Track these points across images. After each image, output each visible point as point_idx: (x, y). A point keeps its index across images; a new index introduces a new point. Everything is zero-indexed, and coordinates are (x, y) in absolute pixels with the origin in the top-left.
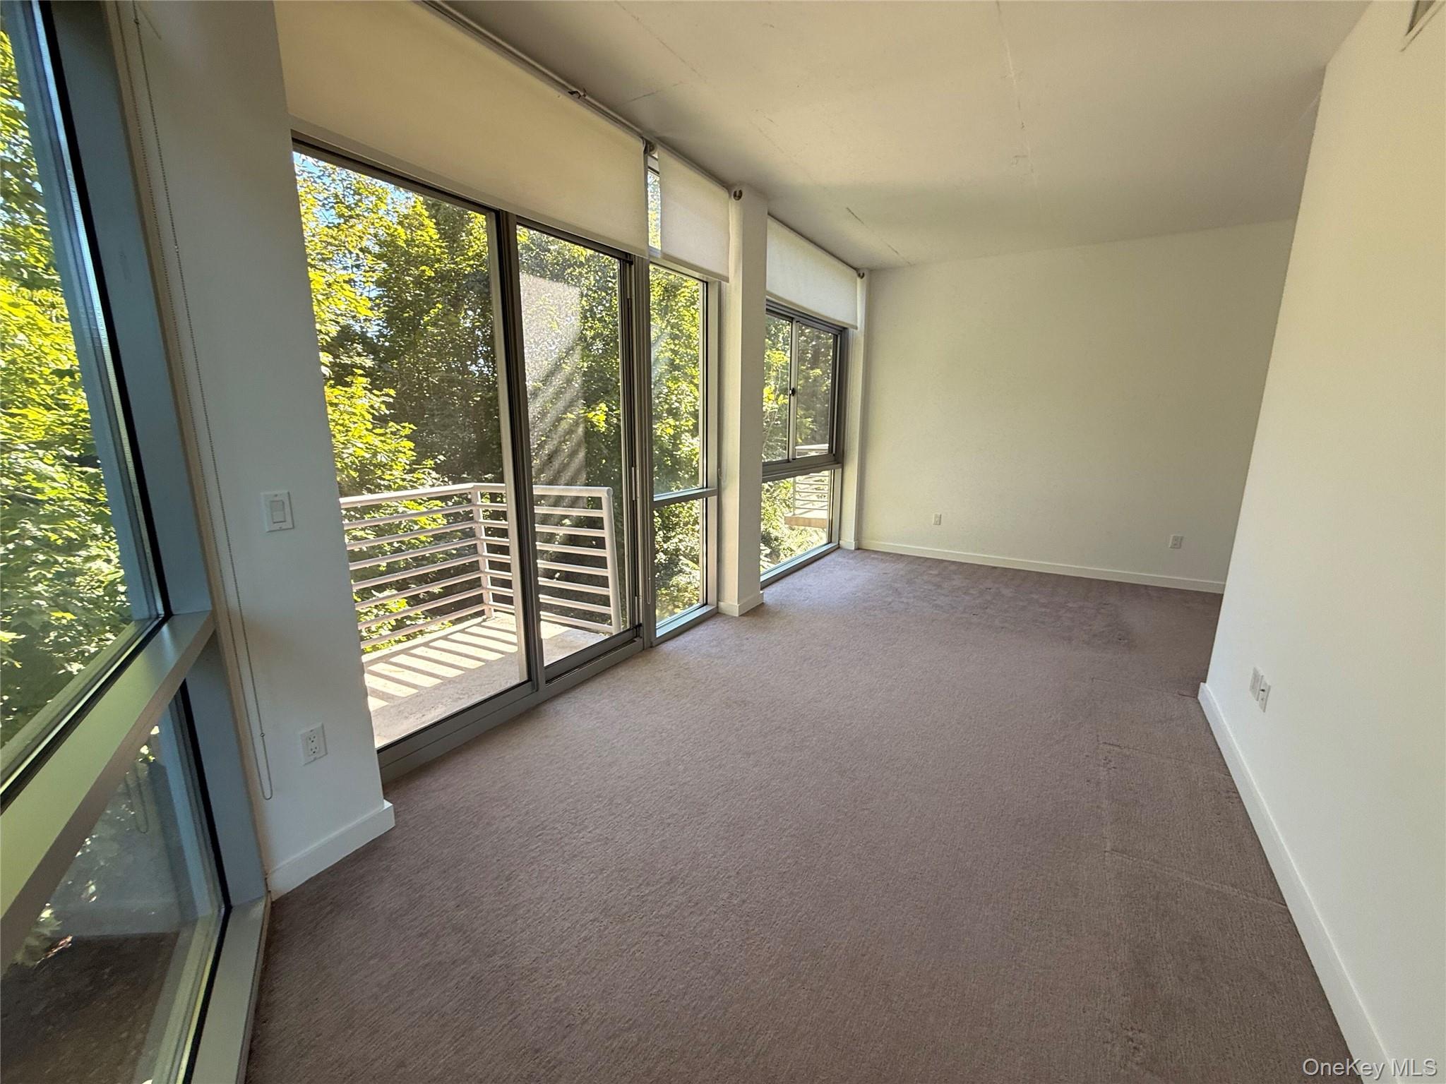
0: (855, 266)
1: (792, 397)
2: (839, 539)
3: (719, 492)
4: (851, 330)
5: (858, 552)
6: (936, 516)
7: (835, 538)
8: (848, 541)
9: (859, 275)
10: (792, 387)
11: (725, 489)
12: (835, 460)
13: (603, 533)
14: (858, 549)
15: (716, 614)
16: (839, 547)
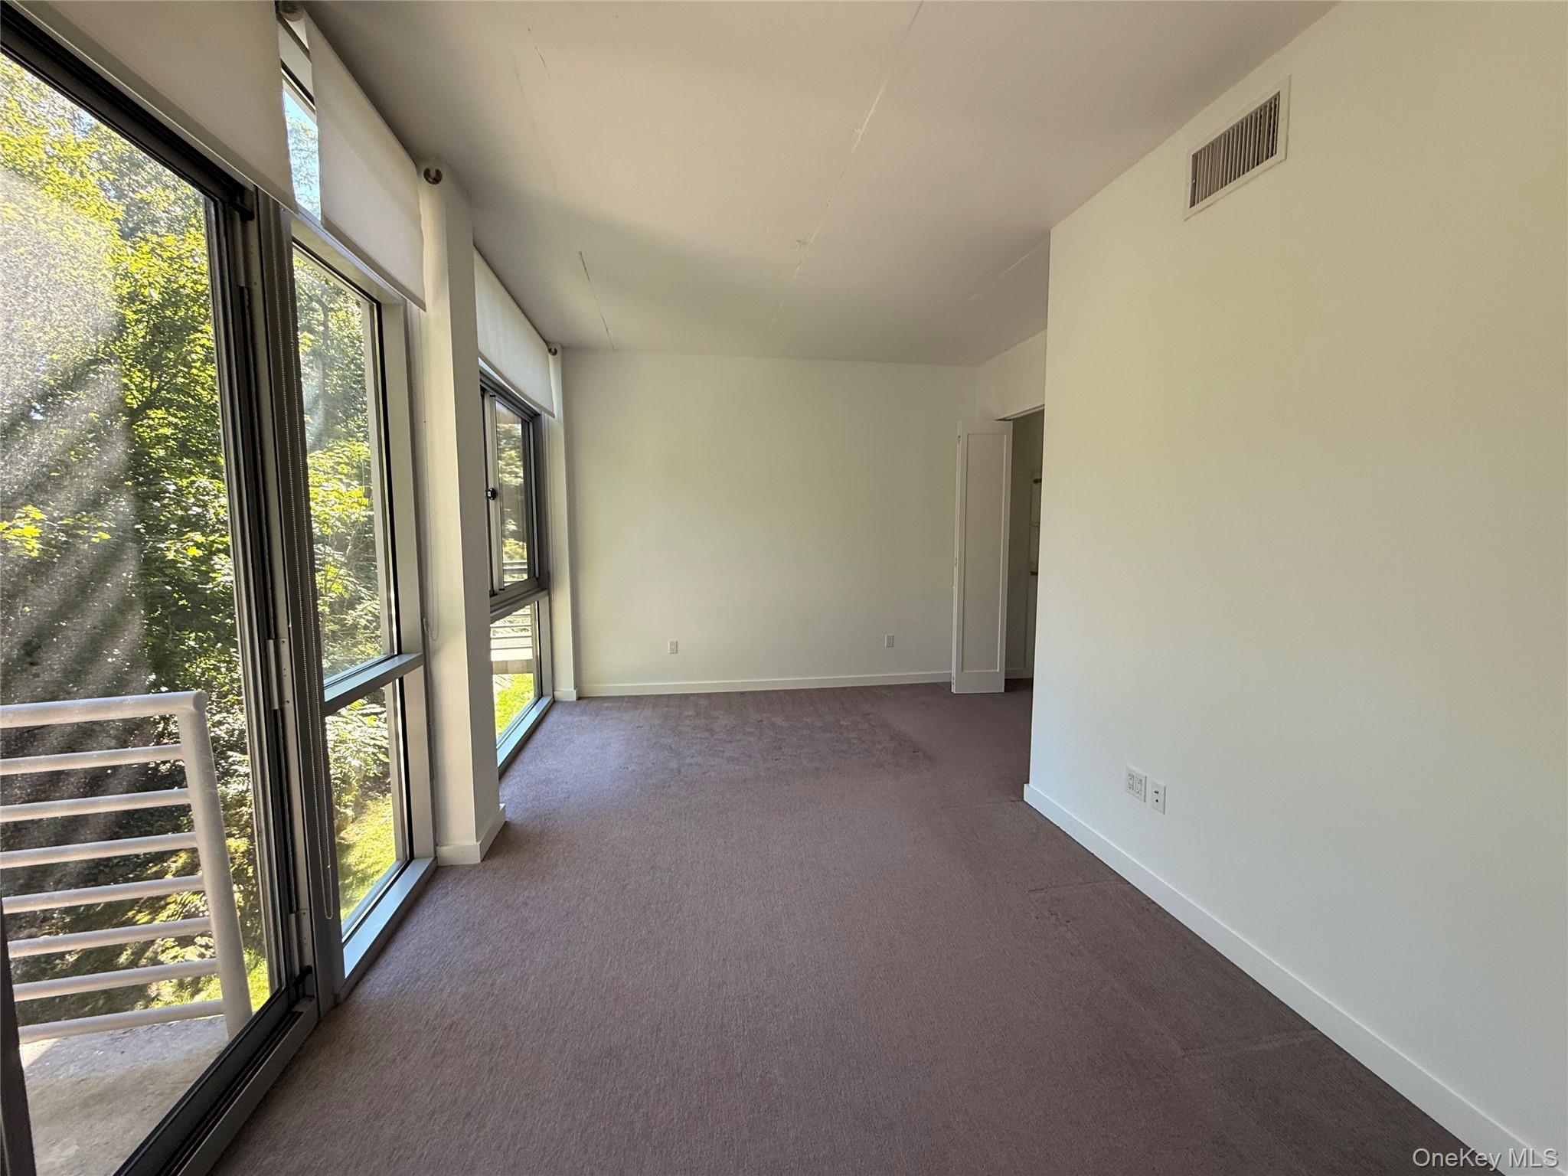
0: (547, 339)
1: (491, 502)
2: (554, 691)
3: (425, 659)
4: (545, 416)
5: (580, 702)
6: (671, 643)
7: (547, 689)
8: (566, 689)
9: (550, 350)
10: (491, 486)
11: (437, 651)
12: (539, 586)
13: (186, 795)
14: (579, 698)
15: (437, 872)
16: (554, 702)
